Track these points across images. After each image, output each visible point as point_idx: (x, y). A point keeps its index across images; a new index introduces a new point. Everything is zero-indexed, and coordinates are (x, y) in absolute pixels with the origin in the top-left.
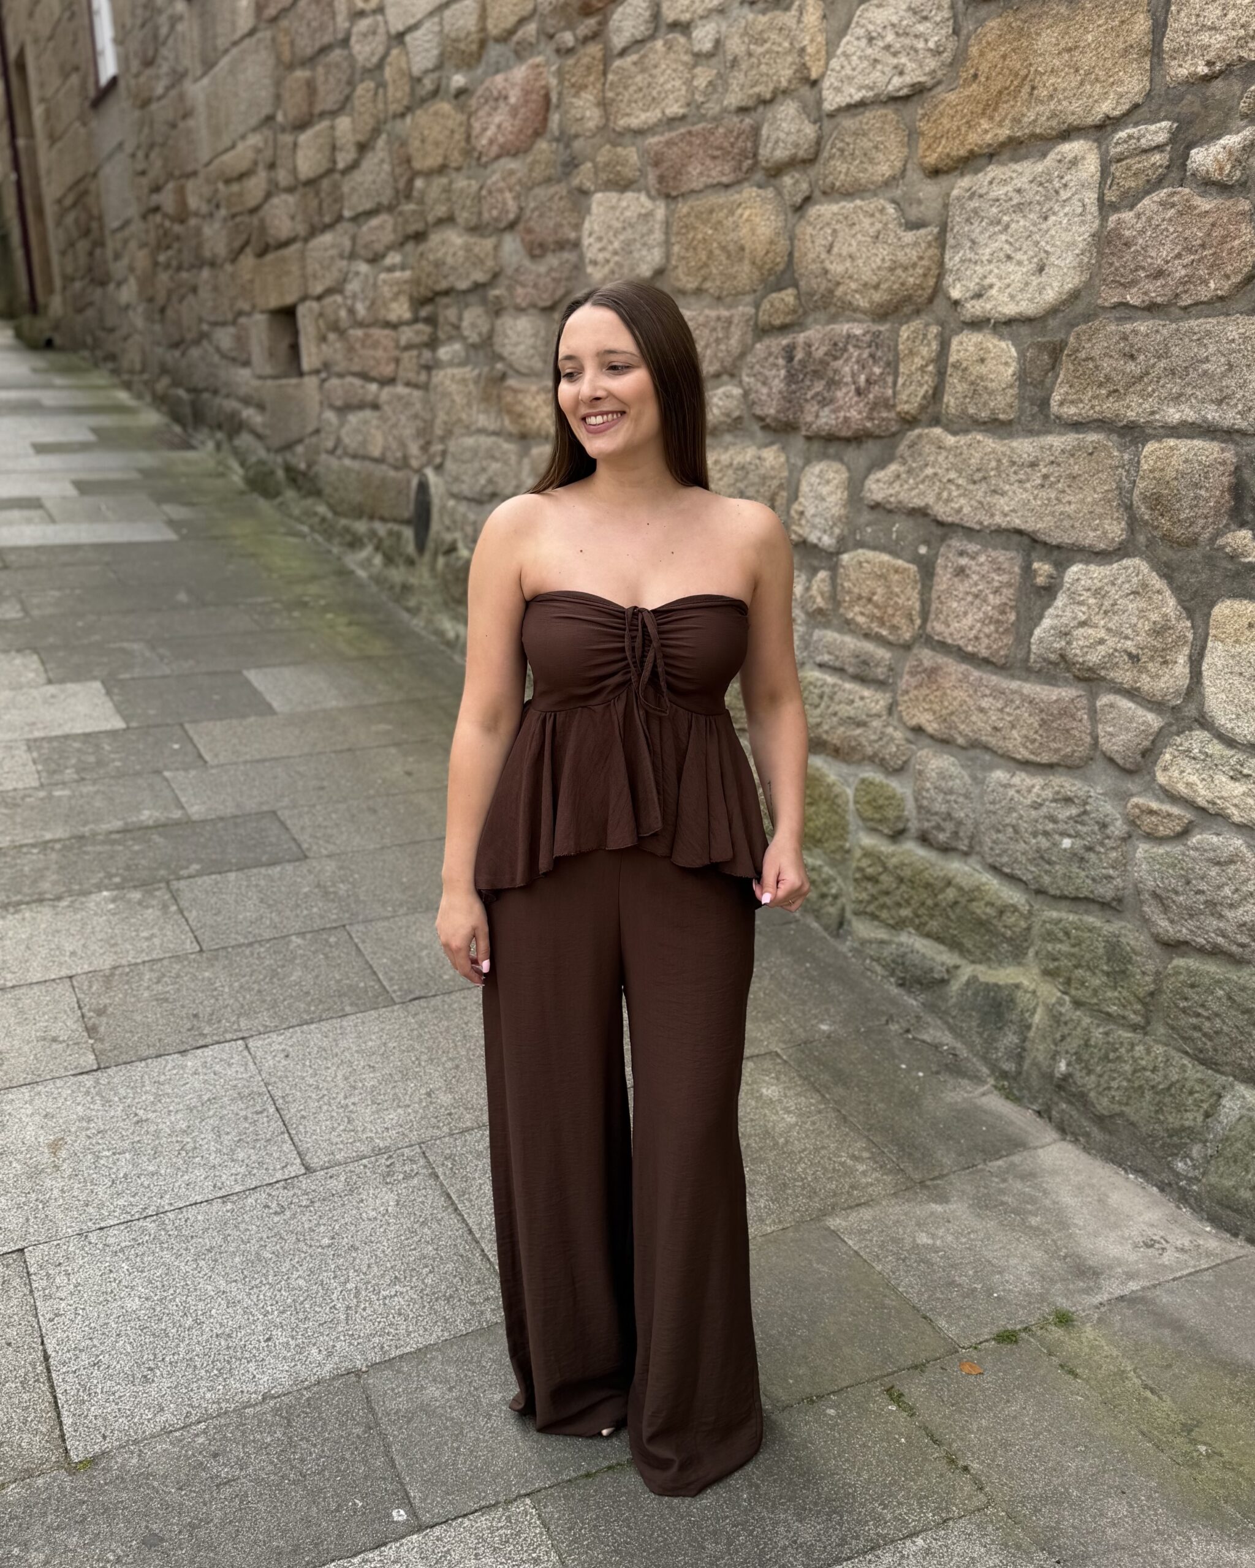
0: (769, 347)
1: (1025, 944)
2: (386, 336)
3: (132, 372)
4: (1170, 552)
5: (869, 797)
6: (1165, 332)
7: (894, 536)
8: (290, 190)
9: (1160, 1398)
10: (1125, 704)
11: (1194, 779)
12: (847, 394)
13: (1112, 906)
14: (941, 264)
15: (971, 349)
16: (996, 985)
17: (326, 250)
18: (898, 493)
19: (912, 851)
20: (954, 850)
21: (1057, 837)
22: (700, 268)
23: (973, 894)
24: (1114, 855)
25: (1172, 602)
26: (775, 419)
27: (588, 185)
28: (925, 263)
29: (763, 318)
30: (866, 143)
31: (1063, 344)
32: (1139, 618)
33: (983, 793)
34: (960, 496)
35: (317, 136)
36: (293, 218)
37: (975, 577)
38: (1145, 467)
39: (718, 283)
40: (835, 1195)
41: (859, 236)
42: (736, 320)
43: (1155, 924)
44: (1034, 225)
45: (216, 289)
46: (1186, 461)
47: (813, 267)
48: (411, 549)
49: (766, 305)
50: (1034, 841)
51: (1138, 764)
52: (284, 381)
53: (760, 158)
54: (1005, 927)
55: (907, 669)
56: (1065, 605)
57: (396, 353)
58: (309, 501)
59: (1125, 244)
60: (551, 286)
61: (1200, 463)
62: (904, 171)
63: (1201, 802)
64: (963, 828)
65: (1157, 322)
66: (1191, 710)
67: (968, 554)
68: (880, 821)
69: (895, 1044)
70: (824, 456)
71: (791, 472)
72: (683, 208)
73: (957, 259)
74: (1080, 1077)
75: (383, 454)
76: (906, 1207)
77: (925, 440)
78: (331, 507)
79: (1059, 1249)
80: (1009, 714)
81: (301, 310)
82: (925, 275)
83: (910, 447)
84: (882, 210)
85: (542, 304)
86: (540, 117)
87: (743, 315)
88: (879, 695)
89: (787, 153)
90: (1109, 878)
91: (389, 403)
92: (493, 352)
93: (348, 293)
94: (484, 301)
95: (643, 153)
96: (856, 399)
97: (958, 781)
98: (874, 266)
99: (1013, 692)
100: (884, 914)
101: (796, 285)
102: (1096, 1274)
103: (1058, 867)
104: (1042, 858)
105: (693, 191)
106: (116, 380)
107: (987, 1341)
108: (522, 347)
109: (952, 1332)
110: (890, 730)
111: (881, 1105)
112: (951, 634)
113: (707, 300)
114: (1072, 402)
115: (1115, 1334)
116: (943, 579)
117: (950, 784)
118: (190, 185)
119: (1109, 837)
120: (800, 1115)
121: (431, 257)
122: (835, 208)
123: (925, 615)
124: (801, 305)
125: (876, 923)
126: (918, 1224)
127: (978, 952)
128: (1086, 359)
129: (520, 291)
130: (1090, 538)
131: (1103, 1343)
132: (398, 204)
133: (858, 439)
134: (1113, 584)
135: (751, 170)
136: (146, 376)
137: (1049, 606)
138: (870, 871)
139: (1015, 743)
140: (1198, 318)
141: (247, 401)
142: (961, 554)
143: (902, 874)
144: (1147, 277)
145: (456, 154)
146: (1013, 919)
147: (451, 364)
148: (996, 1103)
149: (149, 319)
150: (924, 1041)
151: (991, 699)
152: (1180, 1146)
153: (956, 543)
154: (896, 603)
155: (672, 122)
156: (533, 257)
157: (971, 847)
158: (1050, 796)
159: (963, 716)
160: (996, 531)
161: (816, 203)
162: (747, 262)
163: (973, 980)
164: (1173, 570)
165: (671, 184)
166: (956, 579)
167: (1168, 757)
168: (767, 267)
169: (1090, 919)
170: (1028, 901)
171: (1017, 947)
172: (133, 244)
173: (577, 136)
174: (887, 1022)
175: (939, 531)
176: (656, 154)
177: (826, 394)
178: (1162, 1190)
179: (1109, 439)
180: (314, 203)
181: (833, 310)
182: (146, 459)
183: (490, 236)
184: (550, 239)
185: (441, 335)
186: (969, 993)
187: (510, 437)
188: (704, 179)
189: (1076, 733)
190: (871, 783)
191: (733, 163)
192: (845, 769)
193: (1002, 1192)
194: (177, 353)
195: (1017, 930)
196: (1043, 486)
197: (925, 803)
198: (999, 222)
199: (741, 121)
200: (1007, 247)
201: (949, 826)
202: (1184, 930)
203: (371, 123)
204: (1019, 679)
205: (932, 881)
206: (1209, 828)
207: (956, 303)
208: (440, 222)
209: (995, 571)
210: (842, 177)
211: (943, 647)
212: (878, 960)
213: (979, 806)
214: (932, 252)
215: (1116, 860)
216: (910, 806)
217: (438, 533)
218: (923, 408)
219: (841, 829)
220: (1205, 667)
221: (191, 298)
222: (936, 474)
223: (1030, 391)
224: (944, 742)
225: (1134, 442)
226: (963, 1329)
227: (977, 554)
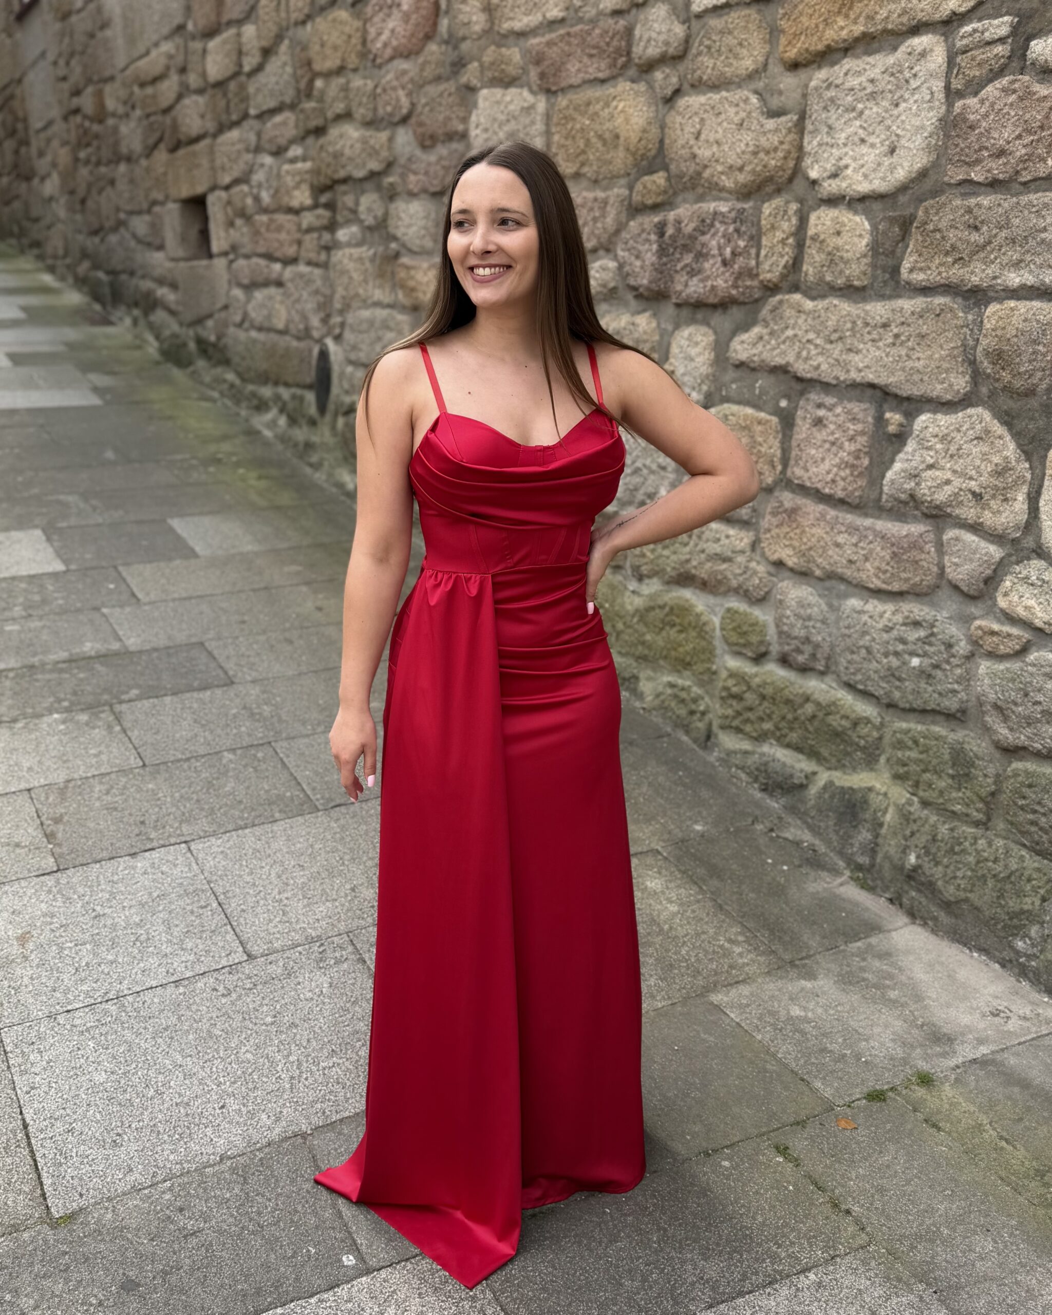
0: (642, 224)
1: (877, 752)
2: (289, 221)
3: (55, 257)
4: (1011, 403)
5: (734, 624)
6: (1006, 205)
7: (757, 392)
8: (200, 91)
9: (1015, 1148)
10: (970, 538)
11: (1032, 603)
12: (713, 265)
13: (957, 717)
14: (800, 148)
15: (828, 223)
16: (851, 788)
17: (233, 144)
18: (761, 353)
19: (774, 671)
20: (812, 669)
21: (906, 657)
22: (578, 156)
23: (830, 708)
24: (958, 671)
25: (1012, 446)
26: (648, 289)
27: (475, 82)
28: (785, 147)
29: (636, 198)
30: (730, 41)
31: (913, 217)
32: (983, 460)
33: (839, 619)
34: (818, 354)
35: (224, 42)
36: (202, 116)
37: (832, 427)
38: (988, 326)
39: (595, 168)
40: (716, 974)
41: (725, 124)
42: (611, 201)
43: (996, 732)
44: (886, 111)
45: (132, 181)
46: (1025, 320)
47: (683, 152)
48: (313, 410)
49: (639, 187)
50: (885, 661)
51: (981, 591)
52: (195, 263)
53: (633, 55)
54: (859, 737)
55: (769, 510)
56: (915, 451)
57: (298, 236)
58: (219, 370)
59: (970, 127)
60: (441, 173)
61: (1038, 321)
62: (766, 65)
63: (1038, 623)
64: (820, 650)
65: (999, 196)
66: (1029, 542)
67: (825, 407)
68: (744, 646)
69: (761, 841)
70: (693, 321)
71: (662, 336)
72: (562, 101)
73: (815, 143)
74: (927, 866)
75: (287, 326)
76: (779, 984)
77: (785, 306)
78: (239, 374)
79: (916, 1019)
80: (863, 548)
81: (211, 199)
82: (785, 158)
83: (772, 311)
84: (746, 101)
85: (432, 189)
86: (431, 22)
87: (618, 196)
88: (743, 534)
89: (658, 50)
90: (954, 692)
91: (292, 280)
92: (388, 233)
93: (254, 183)
94: (379, 188)
95: (525, 53)
96: (722, 269)
97: (816, 609)
98: (738, 150)
99: (867, 529)
100: (748, 728)
101: (666, 168)
102: (950, 1040)
103: (907, 683)
104: (893, 675)
105: (571, 87)
106: (40, 265)
107: (858, 1100)
108: (414, 229)
109: (828, 1093)
110: (753, 565)
111: (752, 895)
112: (810, 478)
113: (584, 183)
114: (921, 269)
115: (971, 1092)
116: (802, 429)
117: (809, 611)
118: (108, 89)
119: (954, 656)
120: (681, 905)
121: (331, 149)
122: (702, 99)
123: (785, 461)
124: (671, 186)
125: (740, 736)
126: (791, 999)
127: (834, 760)
128: (934, 231)
129: (412, 178)
130: (937, 390)
131: (961, 1100)
132: (300, 102)
133: (724, 305)
134: (959, 431)
135: (624, 67)
136: (68, 261)
137: (899, 451)
138: (735, 690)
139: (869, 574)
140: (1036, 192)
141: (161, 281)
142: (819, 406)
143: (765, 692)
144: (990, 156)
145: (353, 56)
146: (866, 730)
147: (349, 245)
148: (852, 892)
149: (71, 209)
150: (786, 839)
151: (846, 535)
152: (1019, 928)
153: (814, 396)
154: (759, 451)
155: (553, 24)
156: (424, 147)
157: (827, 667)
158: (901, 620)
159: (820, 551)
160: (851, 385)
161: (685, 95)
162: (621, 148)
163: (830, 784)
164: (1013, 418)
165: (551, 80)
166: (814, 429)
167: (1008, 584)
168: (640, 152)
169: (937, 729)
170: (879, 714)
171: (870, 755)
172: (55, 143)
173: (464, 39)
174: (753, 823)
175: (798, 387)
176: (538, 53)
177: (694, 266)
178: (1003, 966)
179: (955, 302)
180: (222, 103)
181: (700, 190)
182: (71, 334)
183: (385, 129)
184: (440, 131)
185: (339, 218)
186: (826, 796)
187: (403, 309)
188: (581, 75)
189: (924, 564)
190: (736, 612)
191: (608, 60)
192: (711, 600)
193: (862, 969)
194: (97, 240)
195: (870, 739)
196: (894, 344)
197: (785, 628)
198: (854, 109)
199: (616, 23)
200: (861, 131)
201: (808, 649)
202: (1022, 737)
203: (274, 29)
204: (872, 517)
205: (791, 697)
206: (1045, 646)
207: (814, 182)
208: (339, 118)
209: (850, 420)
210: (709, 71)
211: (803, 490)
212: (742, 768)
213: (835, 631)
214: (792, 136)
215: (960, 677)
216: (772, 631)
217: (338, 396)
218: (783, 277)
219: (709, 653)
220: (1042, 503)
221: (109, 189)
222: (795, 336)
223: (882, 260)
224: (803, 575)
225: (978, 304)
226: (837, 1089)
227: (834, 406)
